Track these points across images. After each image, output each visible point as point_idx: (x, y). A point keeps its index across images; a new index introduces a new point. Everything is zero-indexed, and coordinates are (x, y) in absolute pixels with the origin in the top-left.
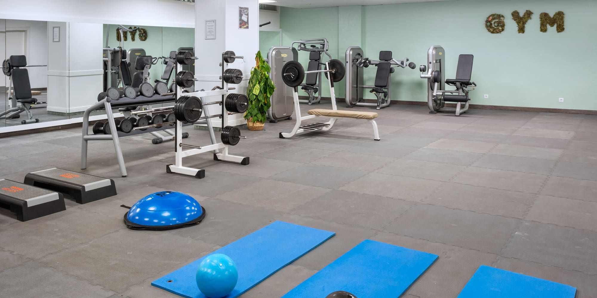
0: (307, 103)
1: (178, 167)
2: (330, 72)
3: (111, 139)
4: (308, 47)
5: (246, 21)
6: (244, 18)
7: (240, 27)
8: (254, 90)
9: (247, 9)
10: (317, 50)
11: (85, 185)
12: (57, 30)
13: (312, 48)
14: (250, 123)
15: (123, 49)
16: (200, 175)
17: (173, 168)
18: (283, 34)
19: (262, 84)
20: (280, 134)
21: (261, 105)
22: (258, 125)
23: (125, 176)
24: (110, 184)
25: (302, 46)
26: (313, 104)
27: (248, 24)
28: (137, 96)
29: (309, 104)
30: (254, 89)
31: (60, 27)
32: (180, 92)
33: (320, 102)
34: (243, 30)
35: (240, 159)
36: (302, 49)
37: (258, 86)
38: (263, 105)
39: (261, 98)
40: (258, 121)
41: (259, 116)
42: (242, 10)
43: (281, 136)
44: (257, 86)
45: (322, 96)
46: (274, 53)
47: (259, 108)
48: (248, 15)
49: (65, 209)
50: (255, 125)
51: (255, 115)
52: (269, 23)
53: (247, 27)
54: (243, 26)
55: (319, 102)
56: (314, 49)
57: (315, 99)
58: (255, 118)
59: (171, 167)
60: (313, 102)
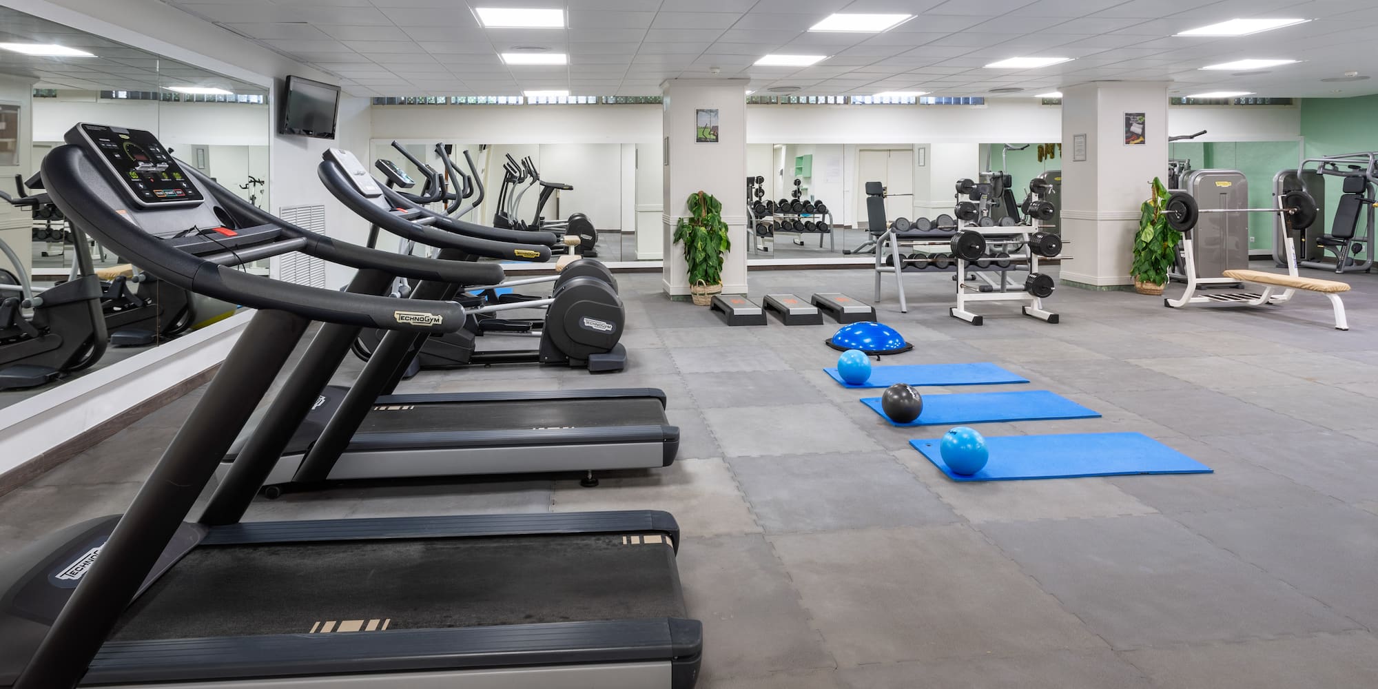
0: (1333, 271)
1: (960, 311)
2: (1284, 212)
3: (894, 272)
4: (1343, 168)
5: (1140, 133)
6: (1136, 128)
7: (1127, 143)
8: (1143, 235)
9: (1143, 115)
10: (1361, 174)
11: (844, 307)
12: (922, 151)
13: (1351, 170)
14: (1137, 283)
15: (1004, 174)
16: (978, 321)
17: (956, 312)
18: (1308, 146)
19: (1159, 227)
20: (1166, 300)
21: (1156, 258)
22: (1150, 286)
23: (905, 312)
24: (870, 312)
25: (1329, 167)
26: (1345, 272)
27: (1144, 137)
28: (932, 229)
29: (1337, 272)
30: (1144, 233)
31: (925, 148)
32: (962, 226)
33: (1371, 271)
34: (1133, 148)
35: (1046, 315)
36: (1326, 171)
37: (1152, 229)
38: (1159, 258)
39: (1155, 247)
40: (1148, 280)
41: (1152, 274)
42: (1131, 117)
43: (1167, 305)
44: (1150, 229)
45: (1375, 260)
46: (1198, 179)
47: (1152, 263)
48: (1143, 123)
49: (823, 324)
50: (1144, 286)
51: (1146, 272)
52: (1205, 132)
53: (1143, 142)
54: (1133, 140)
55: (1368, 271)
56: (1357, 172)
57: (1354, 264)
58: (1145, 275)
59: (954, 310)
60: (1347, 268)
